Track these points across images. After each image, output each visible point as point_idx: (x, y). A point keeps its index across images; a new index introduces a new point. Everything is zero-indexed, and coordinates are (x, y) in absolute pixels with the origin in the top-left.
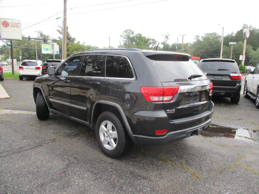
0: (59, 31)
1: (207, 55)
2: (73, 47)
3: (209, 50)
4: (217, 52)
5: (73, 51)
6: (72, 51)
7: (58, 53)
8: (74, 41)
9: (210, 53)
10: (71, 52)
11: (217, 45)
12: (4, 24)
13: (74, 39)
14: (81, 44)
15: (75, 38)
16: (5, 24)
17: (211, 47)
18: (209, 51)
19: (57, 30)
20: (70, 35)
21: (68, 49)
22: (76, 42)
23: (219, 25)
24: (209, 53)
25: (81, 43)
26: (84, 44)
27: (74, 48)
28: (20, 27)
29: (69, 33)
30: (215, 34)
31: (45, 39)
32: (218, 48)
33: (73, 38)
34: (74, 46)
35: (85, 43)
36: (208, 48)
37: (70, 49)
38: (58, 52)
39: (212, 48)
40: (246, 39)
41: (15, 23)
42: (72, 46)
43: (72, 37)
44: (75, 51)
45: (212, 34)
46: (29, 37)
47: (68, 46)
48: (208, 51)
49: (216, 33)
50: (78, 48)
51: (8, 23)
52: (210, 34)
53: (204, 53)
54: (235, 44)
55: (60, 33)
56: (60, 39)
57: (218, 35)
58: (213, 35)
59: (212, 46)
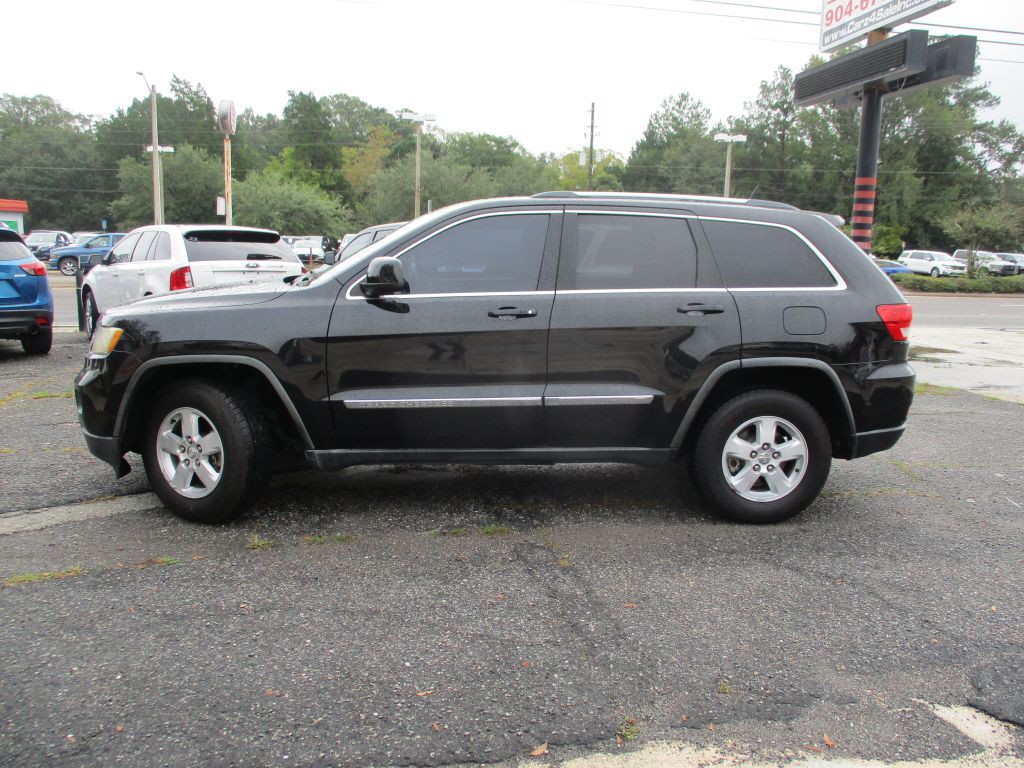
1: (43, 194)
3: (49, 171)
4: (84, 180)
9: (54, 186)
11: (82, 152)
17: (53, 158)
18: (52, 178)
23: (141, 74)
24: (49, 186)
30: (47, 103)
32: (88, 166)
36: (42, 160)
39: (60, 165)
40: (228, 137)
45: (34, 102)
48: (41, 174)
49: (49, 98)
52: (24, 101)
53: (29, 182)
54: (169, 153)
57: (60, 109)
58: (39, 107)
59: (58, 152)
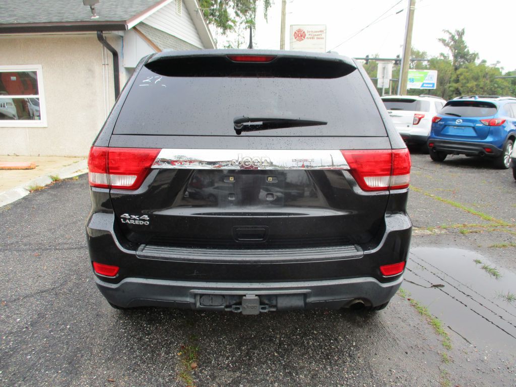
0: (443, 41)
2: (468, 74)
5: (468, 82)
6: (464, 81)
7: (433, 86)
8: (474, 60)
10: (463, 84)
12: (298, 36)
13: (475, 56)
14: (491, 66)
15: (477, 54)
16: (300, 35)
19: (440, 40)
20: (465, 47)
21: (458, 77)
22: (477, 62)
25: (489, 64)
26: (496, 65)
27: (471, 76)
28: (323, 38)
29: (464, 44)
31: (398, 59)
33: (474, 54)
34: (472, 70)
35: (498, 62)
37: (461, 77)
38: (433, 84)
41: (315, 32)
42: (467, 72)
43: (471, 52)
44: (473, 81)
46: (367, 56)
47: (458, 72)
50: (480, 74)
51: (304, 32)
55: (444, 45)
56: (442, 58)
